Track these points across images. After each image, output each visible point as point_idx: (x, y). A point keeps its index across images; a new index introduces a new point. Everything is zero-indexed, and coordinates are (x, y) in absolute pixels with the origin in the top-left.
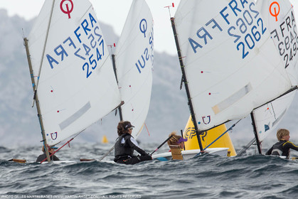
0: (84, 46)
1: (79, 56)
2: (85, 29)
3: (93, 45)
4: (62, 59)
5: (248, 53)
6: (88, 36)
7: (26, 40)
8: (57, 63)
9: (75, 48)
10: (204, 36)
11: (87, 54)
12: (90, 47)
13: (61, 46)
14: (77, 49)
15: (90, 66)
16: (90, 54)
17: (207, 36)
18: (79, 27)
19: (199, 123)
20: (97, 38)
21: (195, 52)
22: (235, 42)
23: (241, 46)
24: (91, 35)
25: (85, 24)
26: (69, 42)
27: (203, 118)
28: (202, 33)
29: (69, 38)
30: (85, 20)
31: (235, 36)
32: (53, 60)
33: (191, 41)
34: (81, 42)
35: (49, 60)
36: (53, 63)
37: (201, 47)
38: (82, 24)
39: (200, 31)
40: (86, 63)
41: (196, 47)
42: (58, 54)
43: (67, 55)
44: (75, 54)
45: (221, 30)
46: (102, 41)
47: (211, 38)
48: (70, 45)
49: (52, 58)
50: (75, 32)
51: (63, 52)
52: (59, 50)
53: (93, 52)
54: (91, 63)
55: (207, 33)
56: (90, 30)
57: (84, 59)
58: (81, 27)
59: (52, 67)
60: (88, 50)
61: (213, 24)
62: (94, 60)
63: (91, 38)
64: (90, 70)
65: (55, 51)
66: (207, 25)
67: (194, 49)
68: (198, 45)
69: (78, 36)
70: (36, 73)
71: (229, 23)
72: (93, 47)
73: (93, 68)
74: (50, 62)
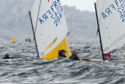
0: (55, 13)
1: (53, 18)
2: (55, 5)
3: (58, 11)
4: (46, 20)
5: (124, 20)
6: (57, 8)
7: (30, 12)
8: (44, 22)
9: (51, 14)
10: (108, 12)
11: (56, 16)
12: (57, 13)
13: (45, 14)
14: (52, 15)
15: (57, 21)
16: (57, 16)
17: (110, 12)
18: (53, 5)
19: (104, 50)
20: (60, 8)
21: (104, 19)
22: (120, 15)
23: (122, 17)
24: (58, 7)
25: (55, 3)
26: (49, 12)
27: (106, 48)
28: (108, 10)
29: (49, 11)
30: (55, 2)
31: (120, 12)
32: (42, 21)
33: (103, 14)
34: (53, 11)
35: (40, 21)
36: (42, 22)
37: (107, 16)
38: (54, 4)
39: (107, 9)
40: (56, 20)
41: (105, 17)
42: (44, 18)
43: (48, 18)
44: (51, 17)
45: (115, 9)
46: (62, 9)
47: (111, 13)
48: (49, 13)
49: (41, 20)
50: (51, 7)
51: (46, 17)
52: (45, 16)
53: (58, 15)
54: (58, 20)
55: (110, 11)
56: (57, 5)
57: (55, 19)
58: (54, 5)
59: (42, 24)
60: (56, 14)
61: (112, 6)
62: (59, 18)
63: (58, 9)
64: (57, 23)
65: (43, 16)
66: (110, 7)
67: (104, 17)
68: (106, 16)
69: (52, 9)
70: (34, 27)
71: (118, 6)
72: (58, 13)
73: (58, 22)
74: (41, 22)
